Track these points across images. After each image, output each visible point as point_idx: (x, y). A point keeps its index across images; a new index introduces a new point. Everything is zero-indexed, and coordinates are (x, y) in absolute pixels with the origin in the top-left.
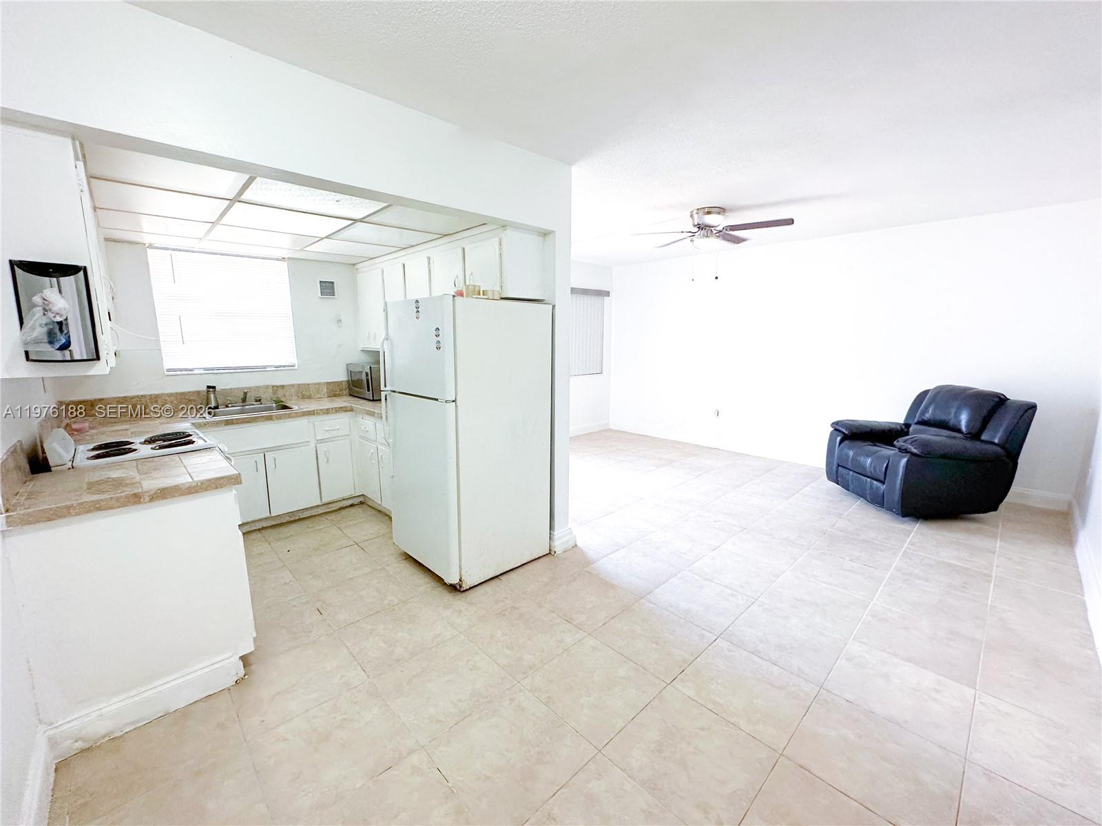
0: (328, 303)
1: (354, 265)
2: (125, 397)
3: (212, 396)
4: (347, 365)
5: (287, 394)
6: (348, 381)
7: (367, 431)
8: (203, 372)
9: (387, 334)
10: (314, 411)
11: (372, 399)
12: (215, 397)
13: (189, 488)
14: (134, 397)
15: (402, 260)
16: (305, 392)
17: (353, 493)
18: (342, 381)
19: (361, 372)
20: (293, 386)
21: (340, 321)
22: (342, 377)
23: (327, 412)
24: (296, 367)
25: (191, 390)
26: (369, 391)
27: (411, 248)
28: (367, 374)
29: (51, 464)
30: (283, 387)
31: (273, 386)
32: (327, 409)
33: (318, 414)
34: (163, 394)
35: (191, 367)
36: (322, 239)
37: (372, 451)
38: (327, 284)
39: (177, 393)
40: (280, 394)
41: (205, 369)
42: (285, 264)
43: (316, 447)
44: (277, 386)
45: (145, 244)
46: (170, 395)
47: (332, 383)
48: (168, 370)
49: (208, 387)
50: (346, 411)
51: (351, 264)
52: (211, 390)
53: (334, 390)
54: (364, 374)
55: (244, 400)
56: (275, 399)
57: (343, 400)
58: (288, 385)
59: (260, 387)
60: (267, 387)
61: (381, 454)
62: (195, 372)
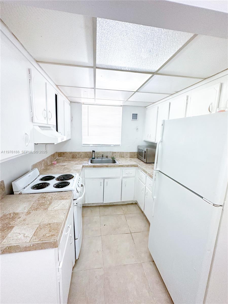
0: (135, 122)
1: (146, 107)
2: (72, 152)
3: (93, 154)
4: (138, 146)
5: (116, 155)
6: (137, 152)
7: (142, 178)
8: (92, 145)
9: (162, 139)
10: (123, 165)
11: (146, 162)
12: (94, 155)
13: (26, 247)
14: (73, 152)
15: (170, 101)
16: (122, 155)
17: (133, 200)
18: (135, 152)
19: (143, 150)
20: (118, 152)
21: (137, 129)
22: (135, 150)
23: (128, 166)
24: (120, 146)
25: (88, 151)
26: (145, 159)
27: (177, 93)
28: (145, 152)
29: (14, 191)
30: (115, 152)
31: (112, 152)
32: (128, 165)
33: (124, 167)
34: (81, 152)
35: (89, 144)
36: (135, 92)
37: (143, 187)
38: (135, 115)
39: (85, 152)
40: (114, 155)
41: (93, 145)
42: (121, 108)
43: (122, 179)
44: (113, 152)
45: (82, 103)
46: (83, 152)
47: (132, 152)
48: (83, 144)
49: (93, 151)
50: (135, 167)
51: (144, 107)
52: (93, 152)
53: (132, 155)
54: (144, 151)
55: (103, 156)
56: (112, 157)
57: (135, 160)
58: (117, 152)
59: (108, 152)
60: (110, 152)
61: (147, 191)
62: (90, 145)
